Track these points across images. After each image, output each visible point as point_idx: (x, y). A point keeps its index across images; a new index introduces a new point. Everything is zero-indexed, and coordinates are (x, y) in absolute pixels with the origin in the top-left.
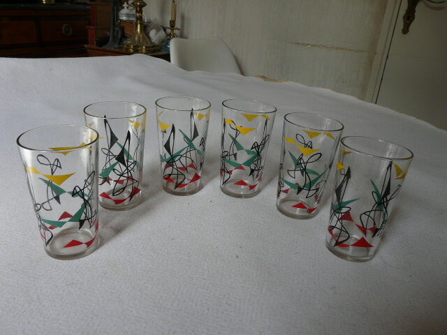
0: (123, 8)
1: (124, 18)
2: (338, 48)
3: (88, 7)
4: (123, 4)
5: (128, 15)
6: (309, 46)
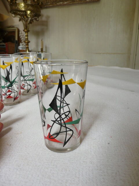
0: (20, 45)
1: (21, 49)
2: (114, 54)
3: (5, 47)
4: (20, 43)
5: (22, 48)
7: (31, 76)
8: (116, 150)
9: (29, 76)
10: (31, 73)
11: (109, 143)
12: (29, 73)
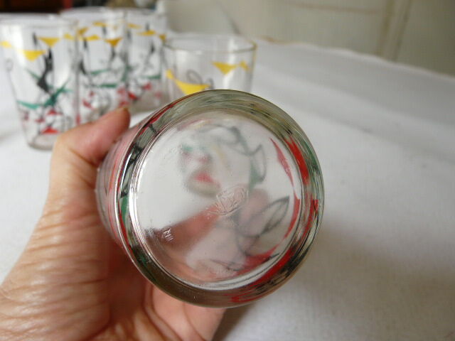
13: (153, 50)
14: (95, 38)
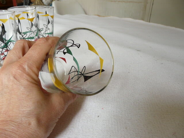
6: (117, 2)
7: (32, 32)
8: (104, 125)
9: (30, 32)
10: (32, 29)
11: (98, 116)
12: (30, 30)
13: (49, 22)
14: (23, 18)
